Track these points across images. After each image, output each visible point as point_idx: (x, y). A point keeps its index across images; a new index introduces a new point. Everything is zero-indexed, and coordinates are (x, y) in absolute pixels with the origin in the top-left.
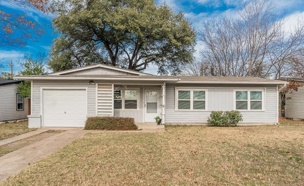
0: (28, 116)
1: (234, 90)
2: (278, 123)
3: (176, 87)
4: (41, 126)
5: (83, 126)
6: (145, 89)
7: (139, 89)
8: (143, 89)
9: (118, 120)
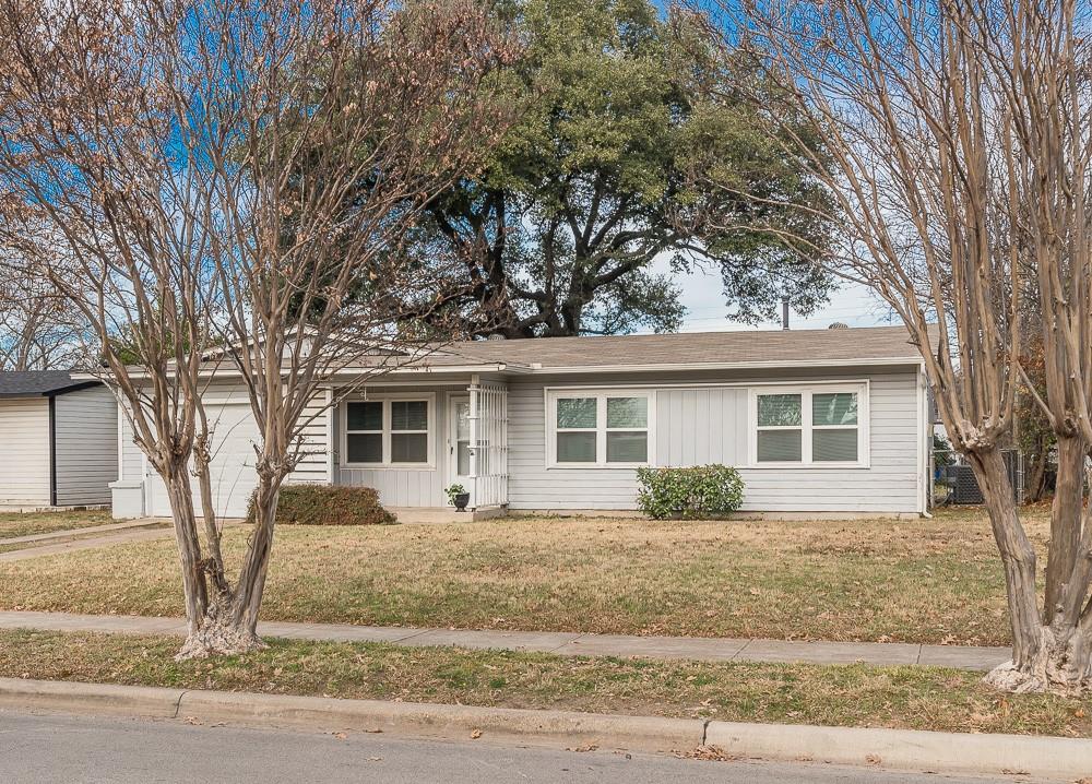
0: (111, 485)
1: (750, 390)
2: (926, 514)
3: (546, 388)
4: (144, 514)
5: (244, 513)
6: (451, 396)
7: (434, 398)
8: (448, 397)
9: (332, 496)
